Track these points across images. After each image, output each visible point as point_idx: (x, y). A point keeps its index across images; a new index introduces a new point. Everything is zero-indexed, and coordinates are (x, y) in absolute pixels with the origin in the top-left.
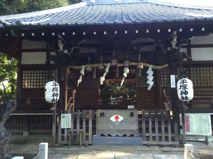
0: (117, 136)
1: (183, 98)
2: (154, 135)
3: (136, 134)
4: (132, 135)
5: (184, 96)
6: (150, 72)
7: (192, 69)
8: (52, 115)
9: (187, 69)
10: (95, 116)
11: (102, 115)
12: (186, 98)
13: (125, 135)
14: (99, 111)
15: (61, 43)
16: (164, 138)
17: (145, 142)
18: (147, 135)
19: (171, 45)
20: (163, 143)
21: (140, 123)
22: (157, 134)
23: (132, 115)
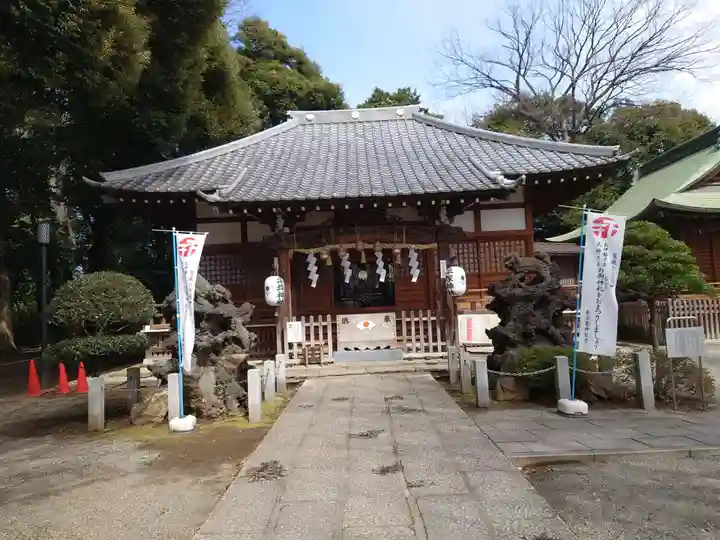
0: (367, 349)
2: (418, 345)
3: (394, 345)
4: (388, 347)
6: (413, 256)
7: (482, 245)
8: (276, 326)
10: (334, 326)
11: (345, 321)
13: (378, 348)
14: (340, 318)
15: (280, 219)
16: (431, 349)
17: (407, 356)
18: (409, 345)
19: (439, 218)
21: (399, 332)
22: (422, 344)
23: (387, 319)
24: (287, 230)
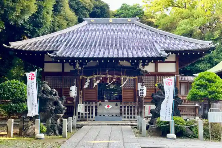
0: (108, 116)
1: (141, 96)
2: (128, 115)
3: (119, 115)
5: (142, 94)
8: (73, 106)
9: (155, 77)
10: (96, 107)
11: (100, 104)
12: (143, 95)
13: (113, 116)
16: (133, 117)
17: (123, 119)
18: (124, 115)
20: (133, 119)
21: (121, 110)
22: (130, 115)
23: (117, 105)
24: (80, 68)
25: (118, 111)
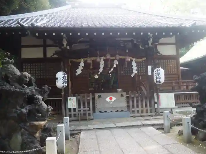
0: (111, 112)
1: (157, 82)
2: (138, 109)
3: (125, 109)
5: (158, 80)
6: (134, 64)
8: (62, 99)
10: (94, 99)
11: (100, 97)
12: (159, 81)
13: (117, 111)
14: (97, 95)
15: (65, 41)
16: (144, 111)
17: (132, 115)
18: (133, 109)
19: (148, 44)
20: (145, 114)
21: (128, 102)
22: (140, 109)
23: (122, 96)
24: (68, 48)
25: (124, 104)
